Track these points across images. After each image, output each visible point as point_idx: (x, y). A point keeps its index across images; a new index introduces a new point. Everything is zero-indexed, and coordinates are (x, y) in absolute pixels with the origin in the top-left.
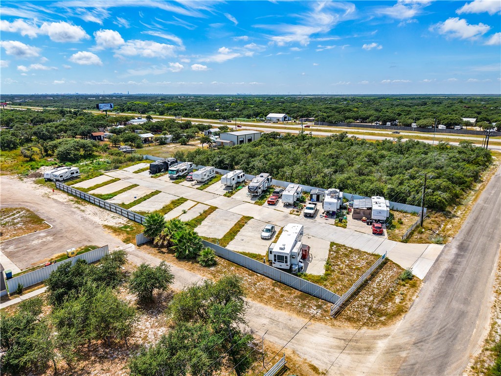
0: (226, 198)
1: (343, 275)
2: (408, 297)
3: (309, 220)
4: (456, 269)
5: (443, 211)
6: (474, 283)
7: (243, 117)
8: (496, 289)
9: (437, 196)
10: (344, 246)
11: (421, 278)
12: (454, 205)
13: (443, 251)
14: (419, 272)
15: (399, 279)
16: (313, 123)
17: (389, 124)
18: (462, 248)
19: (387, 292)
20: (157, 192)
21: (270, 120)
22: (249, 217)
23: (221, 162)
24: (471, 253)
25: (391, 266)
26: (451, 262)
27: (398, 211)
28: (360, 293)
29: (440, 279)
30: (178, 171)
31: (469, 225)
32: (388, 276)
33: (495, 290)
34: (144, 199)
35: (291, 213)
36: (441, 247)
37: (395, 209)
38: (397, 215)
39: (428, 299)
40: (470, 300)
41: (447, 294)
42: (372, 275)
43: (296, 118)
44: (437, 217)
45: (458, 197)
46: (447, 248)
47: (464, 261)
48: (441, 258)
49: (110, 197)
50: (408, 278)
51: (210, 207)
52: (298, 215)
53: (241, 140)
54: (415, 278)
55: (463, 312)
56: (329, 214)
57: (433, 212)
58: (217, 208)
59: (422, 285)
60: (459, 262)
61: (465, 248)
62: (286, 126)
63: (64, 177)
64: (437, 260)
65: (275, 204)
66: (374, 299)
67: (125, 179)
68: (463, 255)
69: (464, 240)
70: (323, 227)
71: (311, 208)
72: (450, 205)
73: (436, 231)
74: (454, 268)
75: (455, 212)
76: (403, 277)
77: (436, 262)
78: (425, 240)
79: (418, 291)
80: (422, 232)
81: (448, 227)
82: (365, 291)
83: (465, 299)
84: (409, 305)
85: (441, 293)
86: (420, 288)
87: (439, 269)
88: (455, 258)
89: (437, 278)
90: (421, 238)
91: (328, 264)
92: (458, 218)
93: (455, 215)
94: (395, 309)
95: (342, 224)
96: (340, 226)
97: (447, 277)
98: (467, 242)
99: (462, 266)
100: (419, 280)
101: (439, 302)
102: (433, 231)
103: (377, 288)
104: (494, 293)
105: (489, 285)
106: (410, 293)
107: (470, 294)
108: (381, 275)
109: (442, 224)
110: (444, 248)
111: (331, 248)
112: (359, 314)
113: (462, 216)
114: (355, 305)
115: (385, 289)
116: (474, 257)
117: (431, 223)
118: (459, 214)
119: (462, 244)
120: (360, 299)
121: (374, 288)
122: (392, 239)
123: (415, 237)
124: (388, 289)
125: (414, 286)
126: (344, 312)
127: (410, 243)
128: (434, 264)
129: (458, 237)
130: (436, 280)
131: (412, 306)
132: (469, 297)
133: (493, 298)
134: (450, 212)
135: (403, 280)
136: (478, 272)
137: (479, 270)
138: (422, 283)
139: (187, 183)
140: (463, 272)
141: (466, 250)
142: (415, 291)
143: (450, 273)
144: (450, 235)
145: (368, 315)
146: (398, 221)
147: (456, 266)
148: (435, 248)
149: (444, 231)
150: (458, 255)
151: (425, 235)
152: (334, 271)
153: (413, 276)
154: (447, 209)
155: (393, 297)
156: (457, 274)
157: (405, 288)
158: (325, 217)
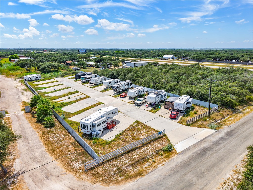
0: (101, 92)
1: (124, 142)
2: (156, 164)
3: (137, 107)
4: (212, 149)
5: (233, 108)
6: (220, 161)
7: (151, 57)
8: (237, 169)
9: (228, 98)
10: (143, 124)
11: (178, 152)
12: (245, 106)
13: (212, 135)
14: (178, 148)
15: (162, 150)
16: (188, 60)
17: (234, 61)
18: (229, 134)
19: (143, 158)
20: (70, 88)
21: (165, 58)
22: (101, 103)
23: (112, 75)
24: (234, 138)
25: (163, 140)
26: (212, 143)
27: (200, 106)
28: (123, 156)
29: (193, 154)
30: (86, 78)
31: (247, 119)
32: (155, 147)
33: (235, 169)
34: (58, 91)
35: (128, 103)
36: (213, 131)
37: (198, 104)
38: (197, 108)
39: (171, 168)
40: (206, 175)
41: (189, 167)
42: (143, 145)
43: (180, 58)
44: (225, 112)
45: (251, 101)
46: (218, 133)
47: (224, 143)
48: (206, 139)
49: (43, 88)
50: (170, 150)
51: (86, 96)
52: (132, 104)
53: (136, 66)
54: (174, 151)
55: (191, 184)
56: (151, 105)
57: (225, 109)
58: (90, 97)
59: (175, 157)
60: (219, 144)
62: (171, 61)
63: (32, 79)
64: (202, 140)
65: (124, 97)
66: (129, 162)
67: (60, 81)
68: (226, 139)
69: (235, 129)
70: (141, 111)
71: (140, 100)
72: (242, 105)
73: (218, 121)
74: (212, 147)
75: (243, 110)
76: (165, 149)
77: (200, 141)
78: (204, 125)
79: (167, 161)
80: (205, 120)
81: (231, 119)
82: (127, 156)
83: (201, 173)
84: (150, 171)
85: (185, 165)
86: (170, 159)
87: (198, 146)
88: (218, 140)
89: (192, 153)
90: (202, 124)
91: (120, 134)
92: (243, 114)
93: (242, 112)
94: (137, 172)
95: (154, 111)
96: (152, 112)
97: (200, 153)
98: (237, 130)
99: (219, 147)
100: (176, 153)
101: (178, 172)
102: (216, 121)
103: (138, 154)
104: (232, 172)
105: (233, 164)
106: (160, 162)
107: (209, 169)
108: (150, 146)
109: (226, 116)
110: (215, 132)
111: (133, 124)
112: (106, 172)
113: (247, 113)
114: (110, 165)
115: (143, 156)
116: (235, 141)
117: (217, 115)
118: (245, 111)
119: (232, 131)
120: (119, 160)
121: (136, 154)
122: (181, 122)
123: (199, 123)
124: (146, 156)
125: (168, 157)
126: (97, 168)
127: (192, 126)
128: (197, 143)
129: (232, 126)
130: (190, 154)
131: (152, 171)
132: (207, 171)
133: (228, 176)
134: (239, 110)
135: (164, 151)
136: (230, 153)
137: (231, 152)
138: (176, 155)
139: (88, 85)
140: (216, 151)
141: (232, 135)
142: (165, 161)
143: (205, 151)
144: (227, 124)
145: (112, 174)
146: (194, 112)
147: (214, 146)
148: (208, 132)
149: (225, 121)
150: (222, 139)
151: (207, 122)
152: (120, 139)
153: (173, 149)
154: (237, 107)
155: (145, 162)
156: (210, 152)
157: (161, 157)
158: (147, 106)
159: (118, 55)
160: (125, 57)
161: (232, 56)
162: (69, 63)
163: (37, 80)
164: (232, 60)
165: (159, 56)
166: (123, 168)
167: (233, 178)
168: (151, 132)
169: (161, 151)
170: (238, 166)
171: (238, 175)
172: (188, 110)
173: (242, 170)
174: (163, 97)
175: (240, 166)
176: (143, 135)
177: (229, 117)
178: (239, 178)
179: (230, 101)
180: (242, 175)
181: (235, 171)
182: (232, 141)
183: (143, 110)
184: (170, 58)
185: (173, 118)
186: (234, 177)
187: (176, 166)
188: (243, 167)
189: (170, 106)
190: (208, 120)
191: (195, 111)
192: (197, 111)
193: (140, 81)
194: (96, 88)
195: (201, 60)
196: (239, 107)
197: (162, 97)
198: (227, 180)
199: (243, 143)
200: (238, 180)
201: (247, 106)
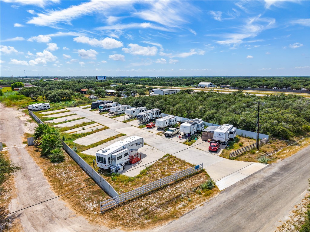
0: (123, 123)
1: (151, 179)
2: (193, 204)
3: (167, 139)
4: (264, 185)
5: (287, 139)
6: (275, 200)
7: (184, 85)
8: (298, 209)
10: (175, 157)
11: (221, 189)
12: (302, 137)
13: (262, 169)
14: (221, 185)
15: (200, 188)
16: (229, 88)
17: (284, 88)
18: (285, 168)
19: (176, 197)
20: (84, 118)
21: (201, 86)
22: (123, 134)
23: (137, 103)
24: (291, 174)
25: (201, 176)
26: (264, 179)
27: (245, 137)
28: (150, 195)
29: (240, 192)
30: (104, 107)
31: (306, 151)
32: (191, 184)
33: (295, 209)
34: (70, 121)
35: (157, 134)
36: (263, 166)
37: (244, 135)
38: (242, 140)
39: (212, 208)
40: (258, 216)
41: (236, 207)
42: (176, 182)
43: (219, 85)
44: (278, 144)
45: (308, 131)
46: (270, 167)
47: (278, 179)
48: (256, 174)
49: (52, 119)
50: (210, 187)
51: (104, 127)
52: (161, 135)
53: (166, 94)
54: (215, 188)
55: (240, 228)
56: (185, 136)
57: (277, 140)
58: (109, 128)
59: (217, 195)
60: (273, 180)
61: (289, 168)
62: (208, 89)
63: (39, 108)
64: (251, 176)
65: (151, 128)
66: (157, 202)
68: (281, 174)
69: (292, 162)
70: (172, 144)
71: (172, 131)
72: (298, 136)
73: (270, 154)
74: (263, 184)
75: (300, 142)
76: (203, 186)
77: (249, 177)
78: (252, 159)
79: (207, 200)
80: (254, 153)
81: (285, 151)
82: (155, 194)
83: (252, 215)
84: (186, 212)
85: (230, 205)
86: (211, 198)
87: (246, 183)
88: (271, 176)
89: (238, 191)
90: (250, 157)
91: (147, 169)
92: (299, 146)
93: (299, 144)
94: (169, 214)
95: (188, 143)
96: (186, 144)
97: (249, 191)
98: (294, 164)
99: (273, 184)
100: (218, 190)
101: (221, 213)
102: (267, 154)
103: (170, 193)
104: (292, 213)
105: (292, 204)
106: (197, 201)
107: (262, 210)
108: (185, 183)
109: (280, 149)
110: (266, 167)
111: (163, 158)
112: (129, 213)
113: (305, 145)
114: (133, 205)
115: (176, 195)
116: (293, 177)
117: (268, 147)
118: (303, 143)
119: (288, 165)
120: (144, 200)
121: (167, 192)
122: (222, 156)
123: (245, 156)
124: (180, 195)
125: (207, 195)
126: (116, 210)
127: (237, 160)
128: (245, 179)
129: (288, 160)
130: (236, 192)
131: (188, 213)
132: (259, 212)
133: (287, 218)
134: (294, 141)
135: (202, 189)
136: (287, 191)
137: (289, 189)
138: (218, 194)
139: (107, 115)
140: (270, 188)
141: (288, 170)
142: (204, 200)
143: (255, 188)
144: (281, 157)
145: (136, 216)
146: (239, 144)
147: (267, 182)
148: (257, 166)
149: (278, 154)
150: (276, 174)
151: (256, 155)
152: (147, 175)
153: (214, 187)
154: (292, 139)
155: (179, 202)
156: (262, 190)
157: (198, 196)
158: (180, 137)
159: (145, 83)
160: (152, 85)
161: (282, 83)
162: (84, 91)
163: (45, 109)
164: (281, 88)
165: (193, 83)
166: (150, 209)
167: (293, 220)
168: (185, 167)
169: (198, 189)
170: (299, 206)
171: (299, 217)
172: (231, 142)
173: (305, 210)
174: (200, 126)
175: (301, 206)
176: (175, 171)
177: (282, 149)
178: (300, 220)
179: (283, 130)
180: (305, 217)
181: (296, 212)
182: (289, 177)
183: (175, 142)
184: (207, 86)
185: (213, 150)
186: (295, 220)
187: (219, 206)
188: (305, 208)
189: (208, 137)
190: (257, 153)
191: (239, 142)
192: (243, 143)
193: (171, 109)
194: (116, 118)
195: (244, 88)
196: (294, 139)
197: (198, 127)
198: (286, 223)
199: (303, 178)
200: (300, 222)
201: (305, 137)
